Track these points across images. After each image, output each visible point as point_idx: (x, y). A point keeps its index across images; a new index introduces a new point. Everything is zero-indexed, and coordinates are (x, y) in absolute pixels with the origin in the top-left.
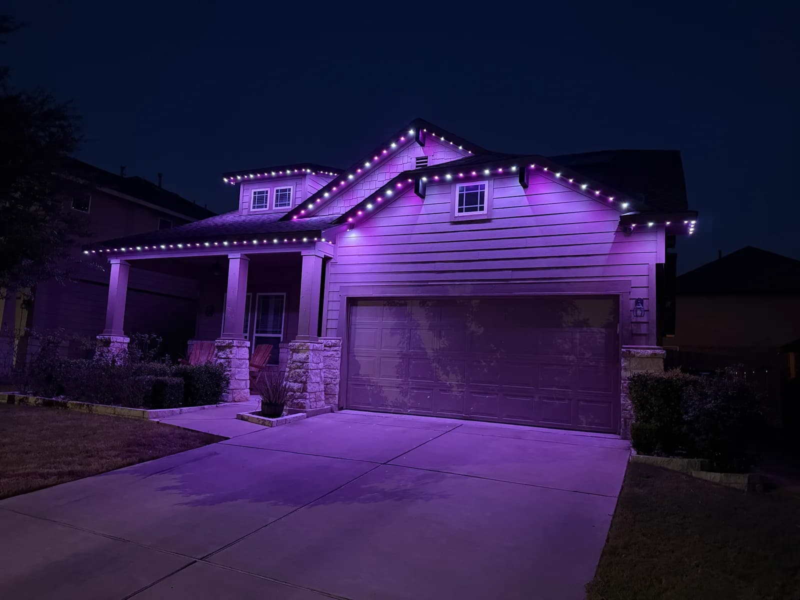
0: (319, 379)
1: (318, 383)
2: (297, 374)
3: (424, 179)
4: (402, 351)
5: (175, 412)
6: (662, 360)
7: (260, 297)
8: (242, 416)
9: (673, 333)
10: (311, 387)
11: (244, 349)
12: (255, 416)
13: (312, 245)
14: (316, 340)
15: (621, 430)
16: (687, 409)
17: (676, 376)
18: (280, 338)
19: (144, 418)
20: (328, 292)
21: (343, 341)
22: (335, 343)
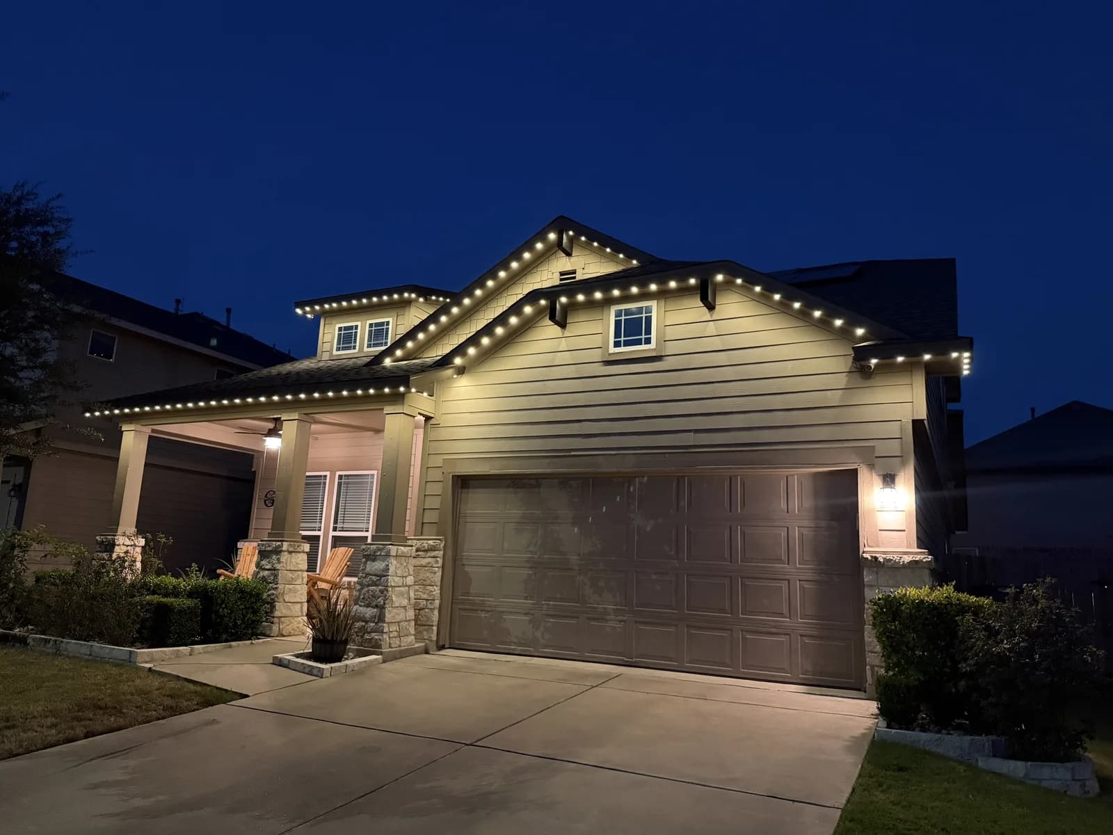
0: (405, 602)
1: (405, 607)
2: (371, 593)
3: (564, 300)
4: (533, 558)
5: (182, 652)
6: (927, 572)
7: (340, 477)
8: (280, 660)
9: (966, 529)
10: (392, 614)
11: (299, 555)
12: (300, 660)
13: (398, 398)
14: (403, 541)
15: (867, 685)
16: (966, 652)
17: (947, 597)
18: (367, 537)
19: (130, 662)
20: (425, 468)
21: (446, 541)
22: (433, 546)
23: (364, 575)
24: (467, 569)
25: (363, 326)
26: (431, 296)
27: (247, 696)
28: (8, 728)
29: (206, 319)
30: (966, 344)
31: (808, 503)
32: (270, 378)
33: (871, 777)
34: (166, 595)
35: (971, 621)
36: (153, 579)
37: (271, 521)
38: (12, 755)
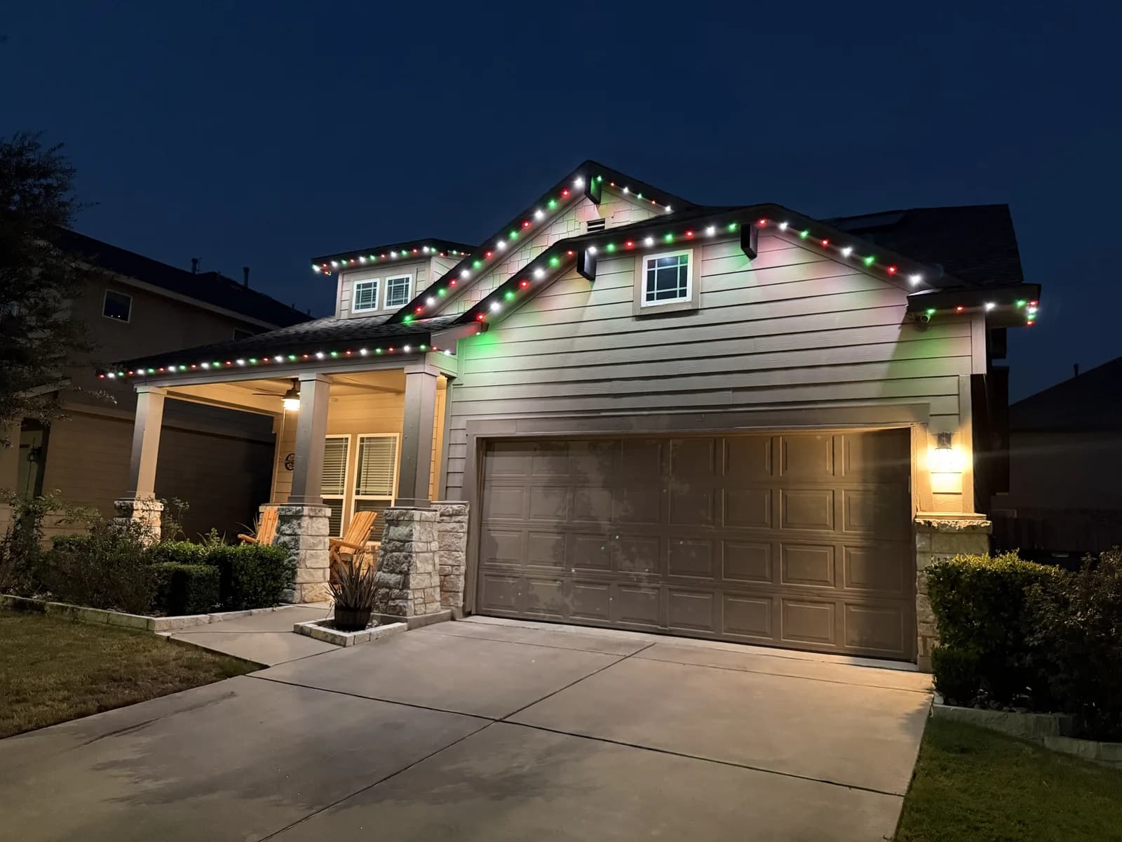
0: (430, 568)
1: (430, 573)
2: (395, 559)
3: (593, 250)
4: (561, 523)
5: (200, 620)
6: (985, 538)
7: (362, 440)
8: (302, 628)
9: (1007, 490)
10: (417, 580)
11: (320, 520)
12: (322, 629)
13: (418, 357)
14: (427, 506)
15: (918, 656)
16: (1032, 625)
17: (1011, 565)
18: (390, 501)
19: (148, 630)
20: (449, 431)
21: (471, 506)
22: (457, 510)
23: (387, 541)
24: (493, 534)
25: (381, 282)
26: (452, 250)
27: (266, 667)
28: (18, 702)
29: (222, 278)
30: (1032, 293)
31: (856, 465)
32: (288, 337)
33: (932, 759)
34: (185, 561)
35: (1039, 591)
36: (172, 545)
37: (291, 484)
38: (20, 731)
